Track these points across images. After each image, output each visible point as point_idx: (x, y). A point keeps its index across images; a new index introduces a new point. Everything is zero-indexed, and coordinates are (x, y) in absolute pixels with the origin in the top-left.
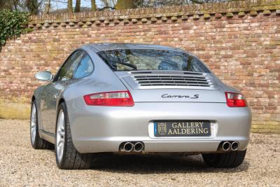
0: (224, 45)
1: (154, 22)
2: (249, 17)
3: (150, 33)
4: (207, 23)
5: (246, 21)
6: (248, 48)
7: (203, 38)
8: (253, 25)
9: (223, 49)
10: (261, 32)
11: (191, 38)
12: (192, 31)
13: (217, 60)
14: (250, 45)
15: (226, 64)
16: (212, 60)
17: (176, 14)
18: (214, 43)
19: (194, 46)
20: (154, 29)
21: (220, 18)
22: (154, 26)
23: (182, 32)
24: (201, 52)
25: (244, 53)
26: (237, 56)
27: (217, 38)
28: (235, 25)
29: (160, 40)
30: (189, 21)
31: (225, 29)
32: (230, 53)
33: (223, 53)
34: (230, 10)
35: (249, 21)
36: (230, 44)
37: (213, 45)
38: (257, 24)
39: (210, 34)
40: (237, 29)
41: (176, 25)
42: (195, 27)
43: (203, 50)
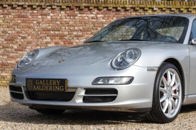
0: (76, 28)
1: (13, 8)
2: (96, 11)
3: (10, 16)
4: (62, 12)
5: (93, 13)
6: (95, 31)
7: (59, 23)
8: (98, 16)
9: (75, 30)
10: (105, 21)
11: (48, 22)
12: (49, 17)
13: (70, 38)
14: (97, 29)
15: (78, 41)
16: (66, 38)
17: (37, 4)
18: (68, 26)
19: (50, 27)
20: (14, 13)
21: (73, 9)
22: (14, 11)
23: (40, 17)
24: (56, 32)
25: (91, 34)
26: (86, 36)
27: (71, 23)
28: (85, 15)
29: (19, 21)
30: (47, 9)
31: (77, 18)
32: (80, 34)
33: (75, 33)
34: (83, 5)
35: (96, 13)
36: (81, 28)
37: (67, 28)
38: (101, 16)
39: (65, 20)
40: (87, 18)
41: (35, 12)
42: (52, 15)
43: (59, 31)
